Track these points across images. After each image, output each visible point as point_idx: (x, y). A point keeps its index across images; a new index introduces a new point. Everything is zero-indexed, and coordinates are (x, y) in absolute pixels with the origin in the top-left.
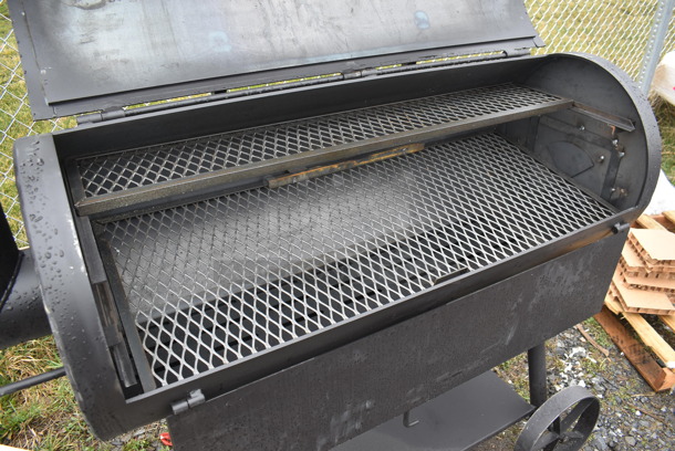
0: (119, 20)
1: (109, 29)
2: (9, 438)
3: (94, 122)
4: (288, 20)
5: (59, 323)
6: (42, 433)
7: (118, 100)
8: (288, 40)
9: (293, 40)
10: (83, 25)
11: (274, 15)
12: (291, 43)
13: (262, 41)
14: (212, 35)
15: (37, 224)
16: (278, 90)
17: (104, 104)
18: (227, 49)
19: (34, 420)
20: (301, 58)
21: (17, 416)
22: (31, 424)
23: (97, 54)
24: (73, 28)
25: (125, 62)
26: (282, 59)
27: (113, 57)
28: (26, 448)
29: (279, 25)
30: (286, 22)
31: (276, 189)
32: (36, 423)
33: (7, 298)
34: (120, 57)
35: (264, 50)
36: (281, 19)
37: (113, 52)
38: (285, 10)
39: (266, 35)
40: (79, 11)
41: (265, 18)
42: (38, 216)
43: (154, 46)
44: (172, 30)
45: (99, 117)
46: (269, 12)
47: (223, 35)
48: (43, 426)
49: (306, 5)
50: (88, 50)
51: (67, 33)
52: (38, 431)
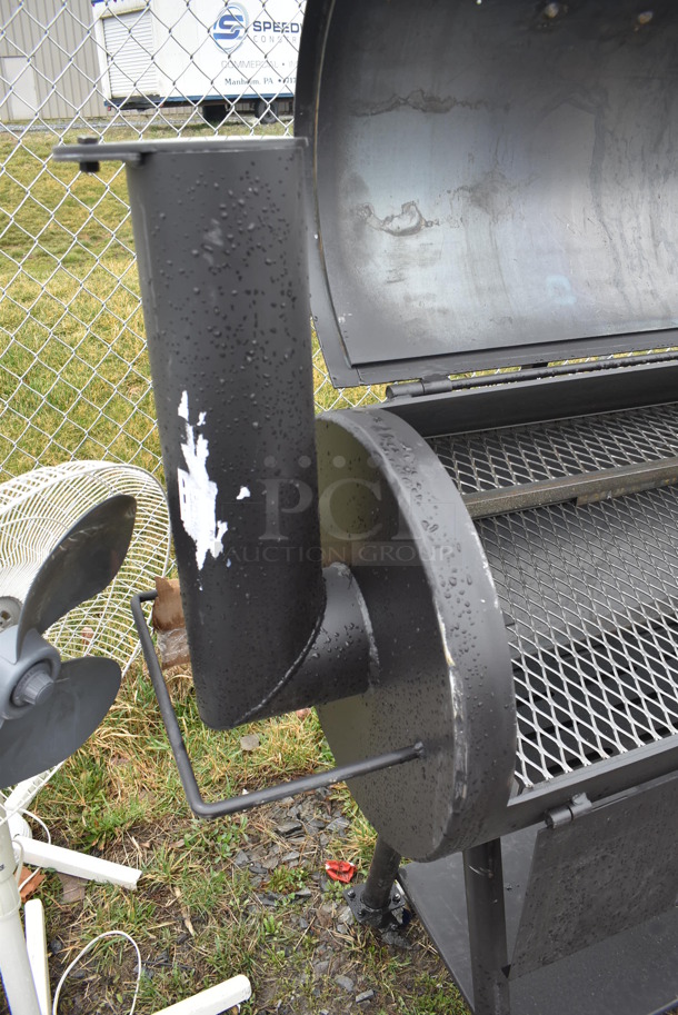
0: (436, 253)
1: (423, 265)
2: (102, 847)
3: (414, 395)
4: (644, 262)
5: (466, 682)
6: (147, 845)
7: (440, 366)
8: (646, 292)
9: (651, 292)
10: (392, 256)
11: (628, 256)
12: (649, 297)
13: (613, 291)
14: (551, 279)
15: (432, 534)
16: (641, 362)
17: (424, 370)
18: (570, 301)
19: (135, 824)
20: (665, 318)
21: (109, 817)
22: (130, 830)
23: (408, 299)
24: (379, 260)
25: (444, 312)
26: (642, 319)
27: (428, 304)
28: (126, 864)
29: (633, 270)
30: (642, 266)
31: (585, 506)
32: (138, 828)
33: (313, 642)
34: (436, 305)
35: (616, 305)
36: (636, 261)
37: (430, 296)
38: (640, 249)
39: (617, 283)
40: (387, 237)
41: (616, 260)
42: (431, 523)
43: (479, 291)
44: (500, 270)
45: (419, 388)
46: (621, 251)
47: (564, 281)
48: (147, 834)
49: (666, 242)
50: (396, 292)
51: (371, 267)
52: (140, 842)
